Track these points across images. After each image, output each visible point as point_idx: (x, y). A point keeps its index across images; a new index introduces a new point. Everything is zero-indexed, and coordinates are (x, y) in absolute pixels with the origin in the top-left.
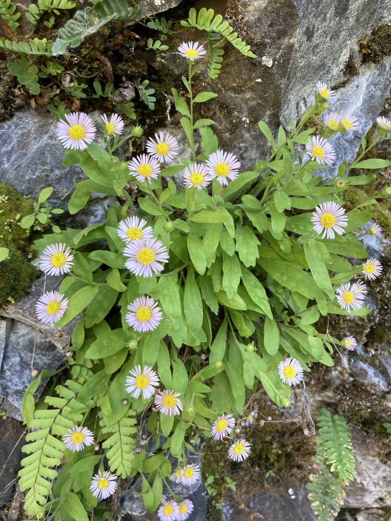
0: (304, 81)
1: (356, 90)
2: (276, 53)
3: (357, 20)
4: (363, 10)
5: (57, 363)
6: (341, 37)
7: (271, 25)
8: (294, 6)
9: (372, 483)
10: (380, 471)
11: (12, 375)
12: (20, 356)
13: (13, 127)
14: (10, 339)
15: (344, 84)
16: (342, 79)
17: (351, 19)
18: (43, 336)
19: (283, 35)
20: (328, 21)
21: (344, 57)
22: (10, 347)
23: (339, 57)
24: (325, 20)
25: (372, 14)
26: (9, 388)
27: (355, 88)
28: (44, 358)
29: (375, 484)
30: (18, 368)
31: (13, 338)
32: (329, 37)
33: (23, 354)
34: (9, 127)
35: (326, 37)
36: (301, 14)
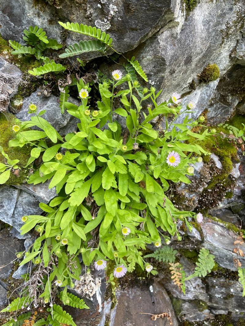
0: (169, 92)
1: (195, 96)
2: (156, 79)
3: (196, 65)
4: (199, 61)
5: (40, 212)
6: (188, 73)
7: (154, 67)
8: (165, 61)
9: (192, 287)
10: (197, 282)
11: (18, 216)
12: (23, 208)
13: (30, 100)
14: (19, 199)
15: (189, 93)
16: (188, 90)
17: (193, 65)
18: (35, 199)
19: (159, 72)
20: (181, 67)
21: (190, 81)
22: (18, 203)
23: (187, 81)
24: (179, 66)
25: (204, 63)
26: (16, 222)
27: (195, 95)
28: (34, 209)
29: (195, 288)
30: (21, 213)
31: (20, 199)
32: (182, 73)
33: (24, 207)
34: (28, 100)
35: (180, 73)
36: (168, 64)
